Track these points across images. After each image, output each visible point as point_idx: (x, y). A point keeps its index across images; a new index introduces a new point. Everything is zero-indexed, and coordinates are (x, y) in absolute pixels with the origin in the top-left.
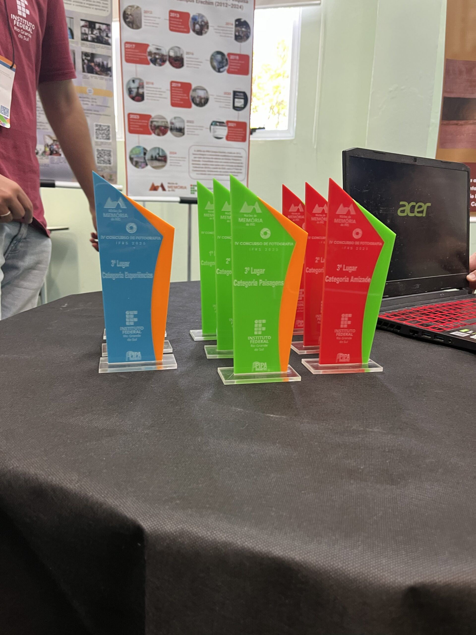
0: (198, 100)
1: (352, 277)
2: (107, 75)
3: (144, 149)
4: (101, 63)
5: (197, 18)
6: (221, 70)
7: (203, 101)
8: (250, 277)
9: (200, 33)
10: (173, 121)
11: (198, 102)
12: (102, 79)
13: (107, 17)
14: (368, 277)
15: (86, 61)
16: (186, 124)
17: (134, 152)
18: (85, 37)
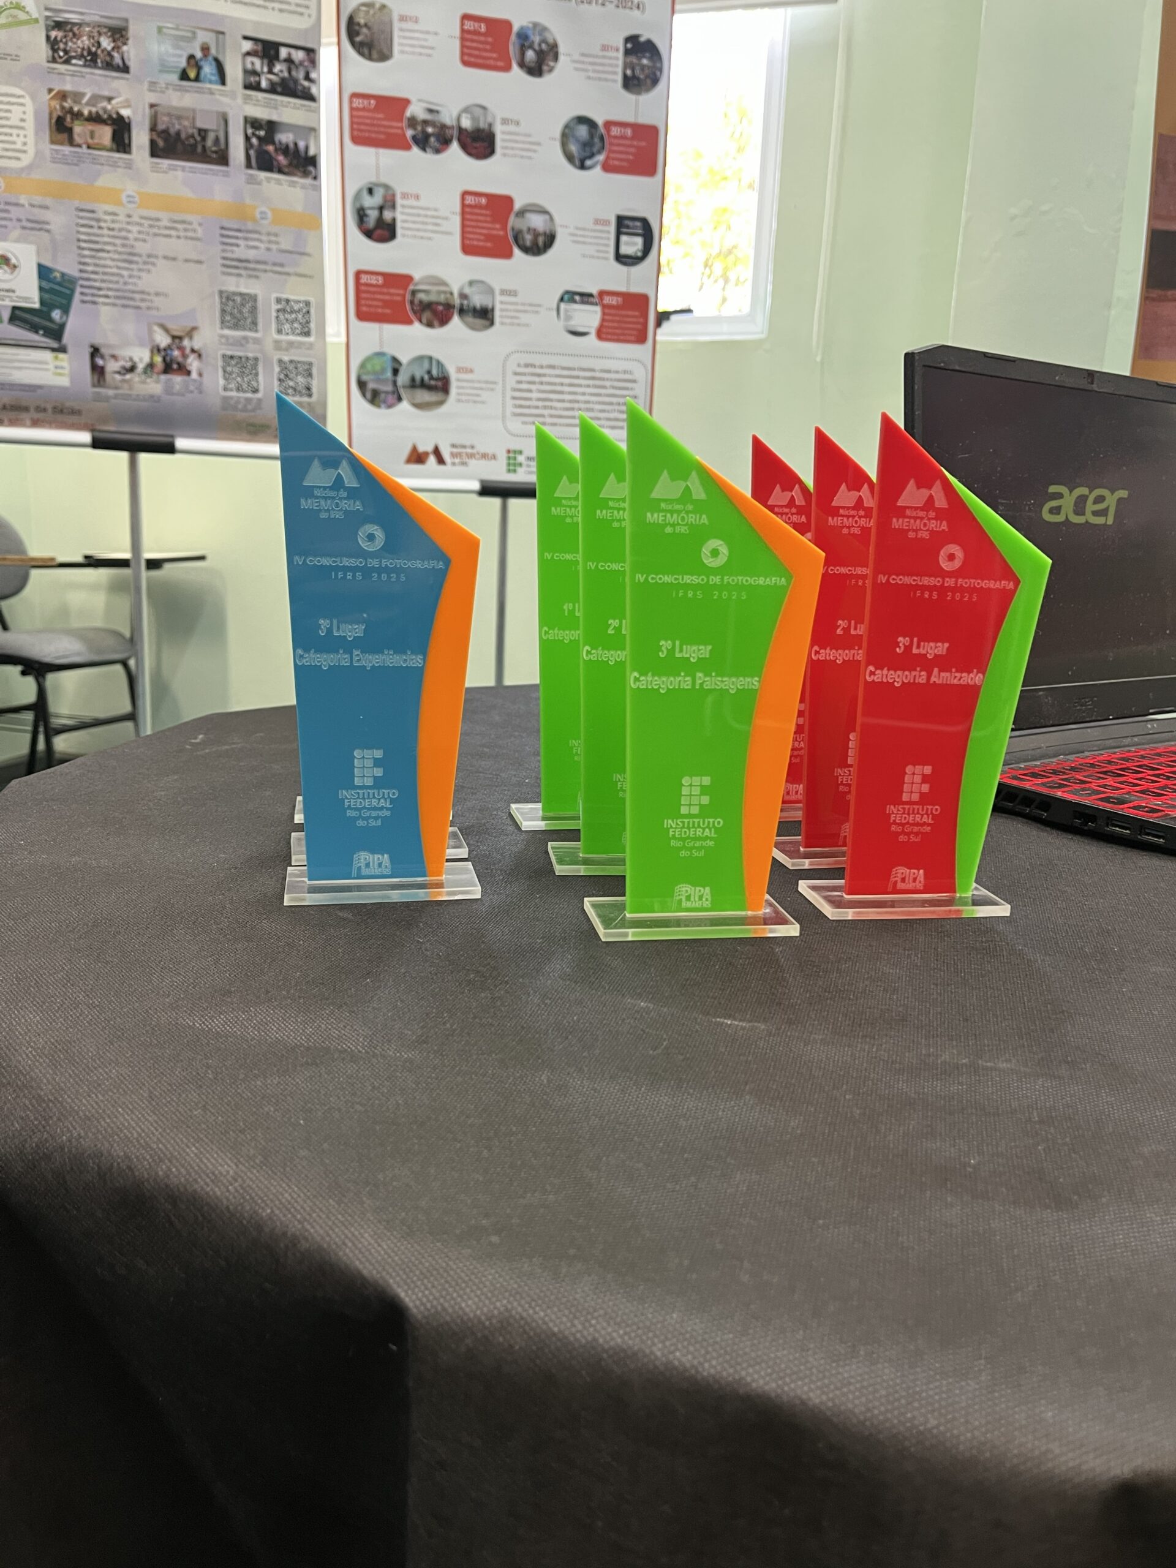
0: (528, 239)
1: (936, 670)
2: (306, 174)
3: (395, 360)
4: (291, 146)
5: (530, 33)
6: (588, 163)
7: (541, 240)
8: (672, 665)
9: (536, 70)
10: (467, 291)
11: (528, 243)
12: (293, 184)
13: (306, 31)
14: (975, 670)
15: (254, 141)
16: (498, 298)
17: (369, 367)
18: (253, 79)
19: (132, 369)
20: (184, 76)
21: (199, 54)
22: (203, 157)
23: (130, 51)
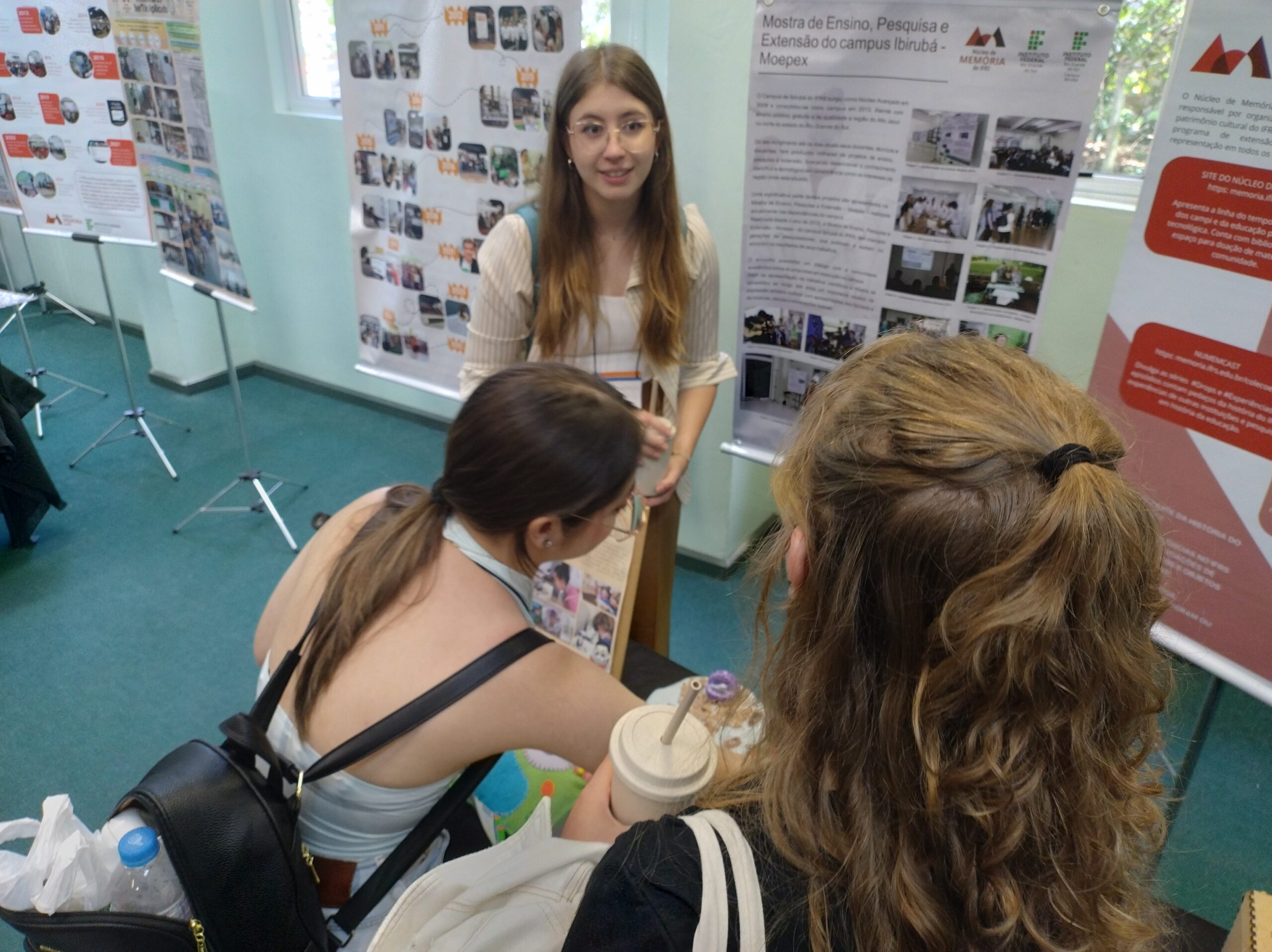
5: (45, 13)
6: (87, 75)
7: (73, 115)
9: (52, 31)
10: (51, 141)
11: (69, 117)
16: (65, 144)
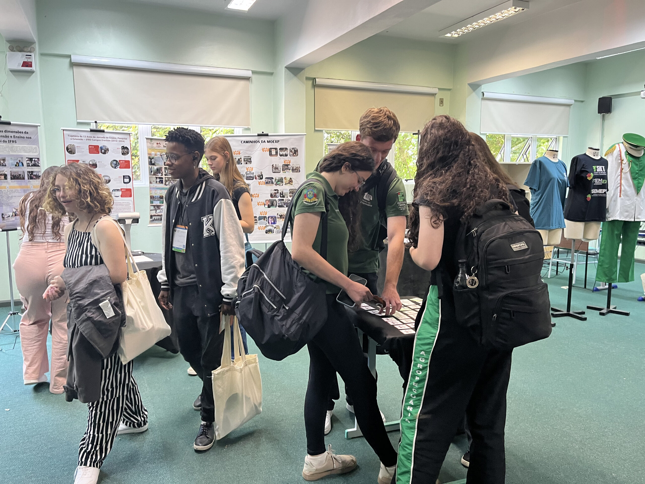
2: (39, 179)
4: (36, 175)
5: (103, 147)
6: (116, 167)
7: (108, 181)
9: (104, 153)
13: (38, 155)
15: (29, 175)
18: (28, 165)
19: (9, 216)
20: (16, 166)
21: (18, 162)
22: (20, 179)
23: (6, 162)
